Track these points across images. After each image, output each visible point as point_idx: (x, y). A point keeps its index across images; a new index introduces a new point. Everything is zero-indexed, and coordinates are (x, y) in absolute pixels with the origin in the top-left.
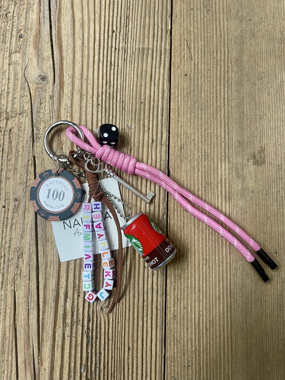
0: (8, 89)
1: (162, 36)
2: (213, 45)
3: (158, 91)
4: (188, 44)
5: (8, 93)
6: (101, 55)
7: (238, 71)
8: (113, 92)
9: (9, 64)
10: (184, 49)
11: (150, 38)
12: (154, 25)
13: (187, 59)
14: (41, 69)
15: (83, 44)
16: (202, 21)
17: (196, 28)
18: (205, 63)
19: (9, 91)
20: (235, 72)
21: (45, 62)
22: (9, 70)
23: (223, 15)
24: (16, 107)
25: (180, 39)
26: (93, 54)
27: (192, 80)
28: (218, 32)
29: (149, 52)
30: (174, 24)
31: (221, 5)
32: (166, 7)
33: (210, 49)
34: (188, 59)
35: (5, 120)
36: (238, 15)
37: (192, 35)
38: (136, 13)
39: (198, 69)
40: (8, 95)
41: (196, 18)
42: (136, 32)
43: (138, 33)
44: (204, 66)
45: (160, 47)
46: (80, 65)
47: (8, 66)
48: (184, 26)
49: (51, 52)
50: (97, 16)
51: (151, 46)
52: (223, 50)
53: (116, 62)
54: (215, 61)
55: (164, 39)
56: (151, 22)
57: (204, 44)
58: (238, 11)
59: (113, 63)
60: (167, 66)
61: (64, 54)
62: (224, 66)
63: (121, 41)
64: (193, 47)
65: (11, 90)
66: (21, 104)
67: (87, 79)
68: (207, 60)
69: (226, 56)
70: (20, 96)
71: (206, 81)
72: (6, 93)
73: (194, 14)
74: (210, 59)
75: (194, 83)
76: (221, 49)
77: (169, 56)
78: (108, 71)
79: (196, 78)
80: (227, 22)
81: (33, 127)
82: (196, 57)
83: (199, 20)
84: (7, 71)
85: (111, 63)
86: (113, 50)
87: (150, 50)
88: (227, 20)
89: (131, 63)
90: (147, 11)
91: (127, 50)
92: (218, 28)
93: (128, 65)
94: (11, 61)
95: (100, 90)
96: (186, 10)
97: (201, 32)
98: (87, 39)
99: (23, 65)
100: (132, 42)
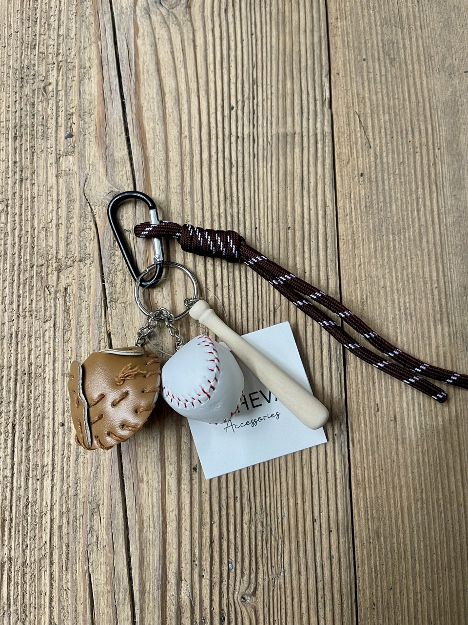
0: (58, 218)
1: (316, 112)
2: (405, 119)
3: (315, 205)
4: (362, 120)
5: (58, 225)
6: (214, 150)
7: (453, 163)
8: (238, 213)
9: (57, 176)
10: (355, 130)
11: (296, 115)
12: (301, 93)
13: (362, 147)
14: (112, 181)
15: (181, 133)
16: (383, 79)
17: (373, 91)
18: (393, 152)
19: (60, 222)
20: (448, 164)
21: (118, 168)
22: (58, 186)
23: (420, 66)
24: (72, 249)
25: (348, 113)
26: (199, 148)
27: (374, 184)
28: (413, 97)
29: (296, 140)
30: (335, 88)
31: (414, 49)
32: (319, 60)
33: (401, 127)
34: (364, 147)
35: (55, 273)
36: (444, 64)
37: (368, 104)
38: (269, 74)
39: (382, 162)
40: (58, 229)
41: (372, 75)
42: (271, 106)
43: (274, 108)
44: (392, 158)
45: (313, 130)
46: (178, 169)
47: (55, 179)
48: (352, 91)
49: (126, 150)
50: (202, 82)
51: (298, 130)
52: (423, 127)
53: (240, 159)
54: (411, 147)
55: (319, 115)
56: (295, 87)
57: (390, 120)
58: (444, 58)
59: (234, 163)
60: (328, 161)
61: (150, 152)
62: (428, 155)
63: (246, 123)
64: (370, 125)
65: (63, 220)
66: (82, 244)
67: (192, 193)
68: (397, 146)
69: (430, 137)
70: (79, 229)
71: (398, 183)
72: (54, 226)
73: (368, 68)
74: (402, 144)
75: (377, 187)
76: (419, 126)
77: (331, 144)
78: (227, 176)
79: (380, 179)
80: (427, 78)
81: (103, 281)
82: (378, 142)
83: (378, 77)
84: (55, 187)
85: (231, 163)
86: (233, 139)
87: (296, 136)
88: (426, 75)
89: (265, 159)
90: (288, 68)
91: (258, 138)
92: (412, 90)
93: (261, 164)
94: (60, 170)
95: (215, 210)
96: (355, 61)
97: (383, 99)
98: (187, 124)
99: (80, 175)
100: (265, 124)
